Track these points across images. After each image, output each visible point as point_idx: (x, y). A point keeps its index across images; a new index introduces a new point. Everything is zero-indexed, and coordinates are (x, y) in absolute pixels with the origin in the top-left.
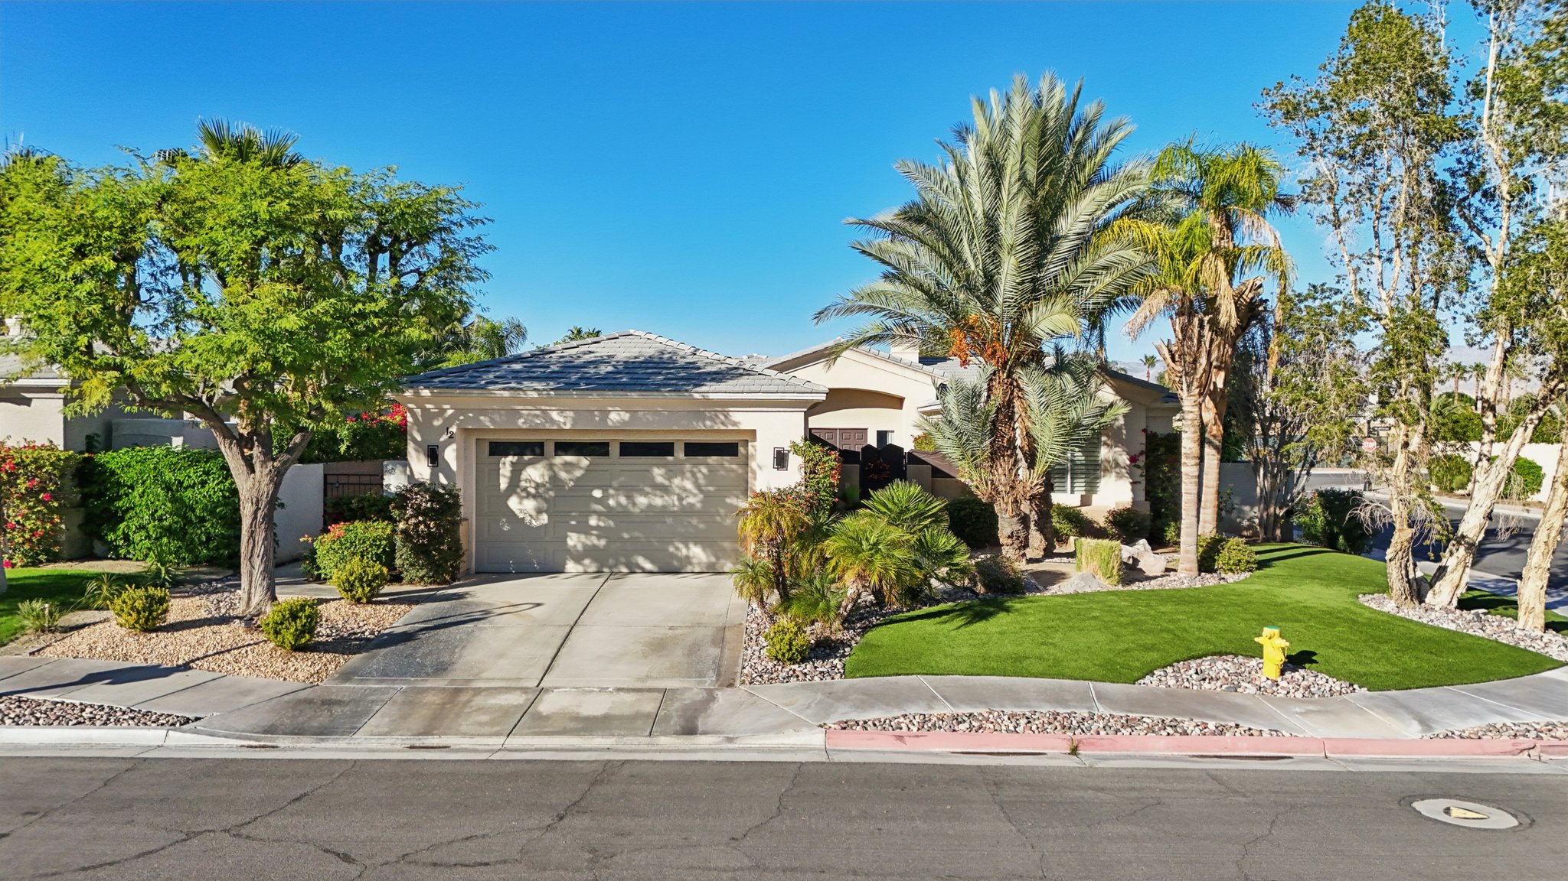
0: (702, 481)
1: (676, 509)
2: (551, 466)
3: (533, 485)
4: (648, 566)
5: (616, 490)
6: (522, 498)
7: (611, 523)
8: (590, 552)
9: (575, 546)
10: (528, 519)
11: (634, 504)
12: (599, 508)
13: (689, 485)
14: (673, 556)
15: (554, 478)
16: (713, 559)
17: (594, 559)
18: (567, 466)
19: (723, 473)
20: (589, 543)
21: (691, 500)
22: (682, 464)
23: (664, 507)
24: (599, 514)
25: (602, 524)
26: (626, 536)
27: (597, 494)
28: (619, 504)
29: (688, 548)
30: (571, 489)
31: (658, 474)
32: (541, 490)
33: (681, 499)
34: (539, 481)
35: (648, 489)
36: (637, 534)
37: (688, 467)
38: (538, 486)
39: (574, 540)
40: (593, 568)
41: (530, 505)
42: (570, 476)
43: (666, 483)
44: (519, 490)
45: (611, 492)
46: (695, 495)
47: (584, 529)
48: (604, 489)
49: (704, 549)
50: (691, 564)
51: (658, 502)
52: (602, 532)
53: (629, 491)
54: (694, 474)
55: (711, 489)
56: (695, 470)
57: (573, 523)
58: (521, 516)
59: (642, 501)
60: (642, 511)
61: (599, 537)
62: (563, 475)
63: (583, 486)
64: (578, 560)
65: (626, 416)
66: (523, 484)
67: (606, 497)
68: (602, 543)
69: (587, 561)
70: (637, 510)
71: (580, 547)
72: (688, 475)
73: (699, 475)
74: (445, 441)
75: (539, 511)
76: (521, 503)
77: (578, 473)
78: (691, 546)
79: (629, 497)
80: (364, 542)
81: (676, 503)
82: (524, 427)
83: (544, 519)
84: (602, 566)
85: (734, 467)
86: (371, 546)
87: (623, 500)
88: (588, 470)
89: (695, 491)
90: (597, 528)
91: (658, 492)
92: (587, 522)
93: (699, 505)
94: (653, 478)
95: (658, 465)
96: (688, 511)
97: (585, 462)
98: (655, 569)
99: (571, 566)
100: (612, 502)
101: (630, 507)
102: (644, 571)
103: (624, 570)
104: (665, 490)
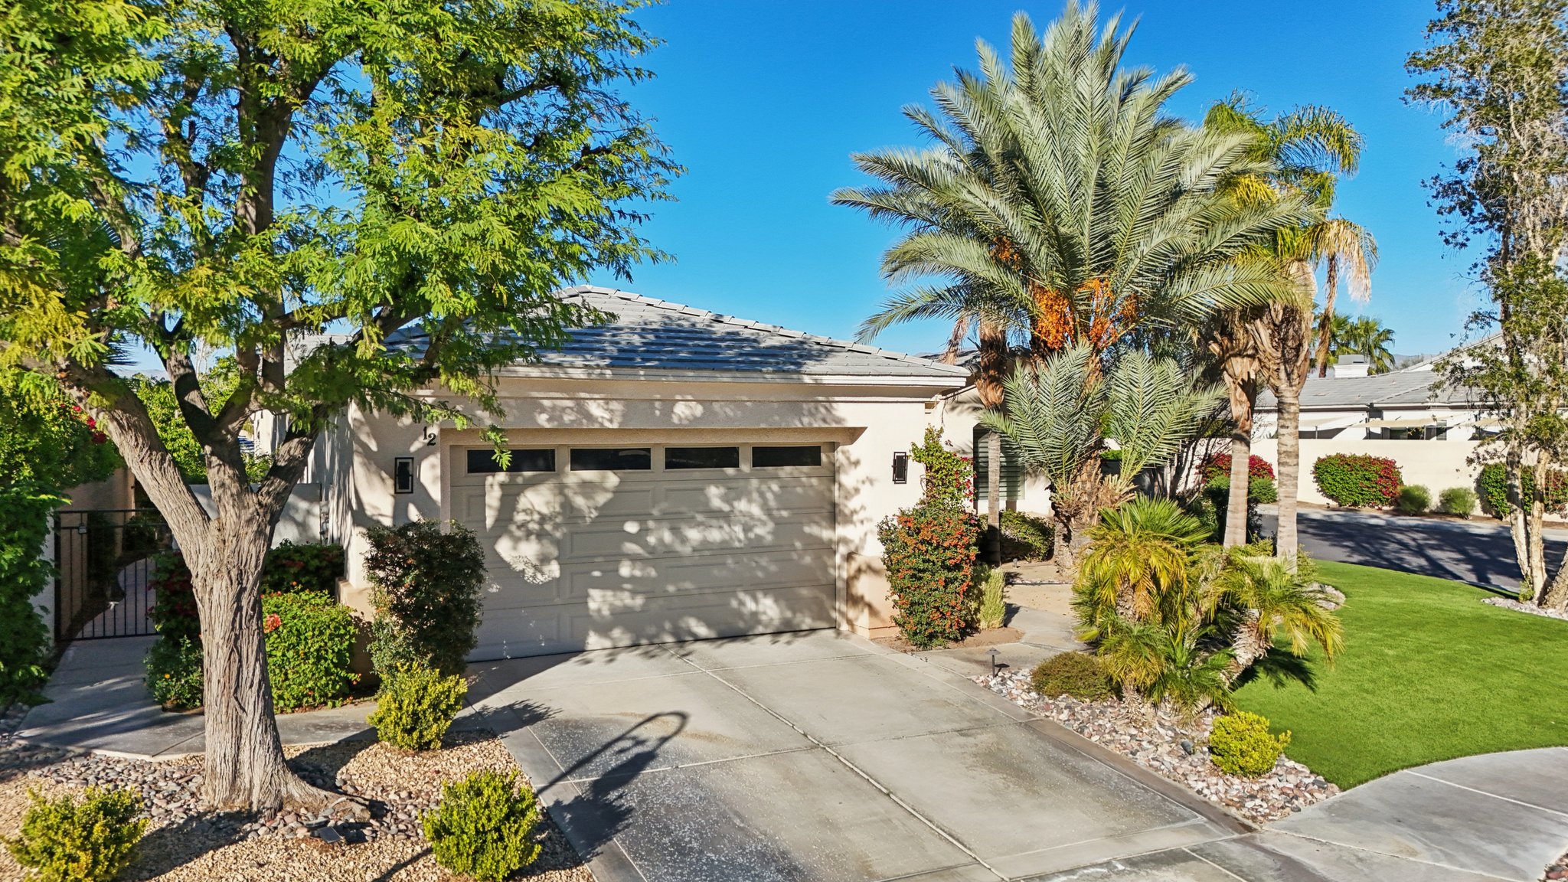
0: (772, 503)
1: (737, 544)
2: (561, 489)
3: (536, 517)
4: (702, 631)
5: (657, 520)
6: (517, 540)
7: (653, 573)
8: (621, 617)
9: (599, 611)
10: (530, 572)
11: (684, 540)
12: (631, 547)
13: (756, 510)
14: (739, 614)
15: (567, 507)
16: (789, 614)
17: (627, 629)
18: (586, 488)
19: (799, 490)
20: (618, 603)
21: (760, 531)
22: (747, 478)
23: (724, 542)
24: (634, 559)
25: (638, 573)
26: (671, 589)
27: (631, 527)
28: (661, 541)
29: (756, 600)
30: (594, 521)
31: (715, 494)
32: (548, 527)
33: (747, 529)
34: (545, 511)
35: (700, 518)
36: (688, 585)
37: (755, 483)
38: (543, 519)
39: (598, 601)
40: (626, 641)
41: (530, 549)
42: (591, 503)
43: (726, 508)
44: (513, 528)
45: (651, 524)
46: (764, 523)
47: (612, 582)
48: (641, 518)
49: (776, 601)
50: (759, 622)
51: (715, 536)
52: (638, 585)
53: (675, 521)
54: (762, 495)
55: (785, 513)
56: (764, 488)
57: (597, 574)
58: (519, 567)
59: (694, 535)
60: (695, 550)
61: (634, 593)
62: (579, 501)
63: (612, 516)
64: (604, 630)
65: (698, 410)
66: (520, 517)
67: (644, 531)
68: (639, 601)
69: (617, 633)
70: (686, 550)
71: (606, 612)
72: (755, 495)
73: (770, 496)
74: (419, 450)
75: (544, 559)
76: (515, 548)
77: (602, 498)
78: (760, 595)
79: (675, 531)
80: (321, 633)
81: (741, 536)
82: (547, 426)
83: (554, 569)
84: (638, 637)
85: (814, 481)
86: (331, 637)
87: (667, 537)
88: (616, 491)
89: (764, 518)
90: (632, 579)
91: (714, 522)
92: (617, 571)
93: (769, 538)
94: (707, 501)
95: (716, 482)
96: (756, 547)
97: (612, 479)
98: (713, 635)
99: (594, 641)
100: (652, 540)
101: (679, 547)
102: (697, 639)
103: (669, 639)
104: (726, 517)
